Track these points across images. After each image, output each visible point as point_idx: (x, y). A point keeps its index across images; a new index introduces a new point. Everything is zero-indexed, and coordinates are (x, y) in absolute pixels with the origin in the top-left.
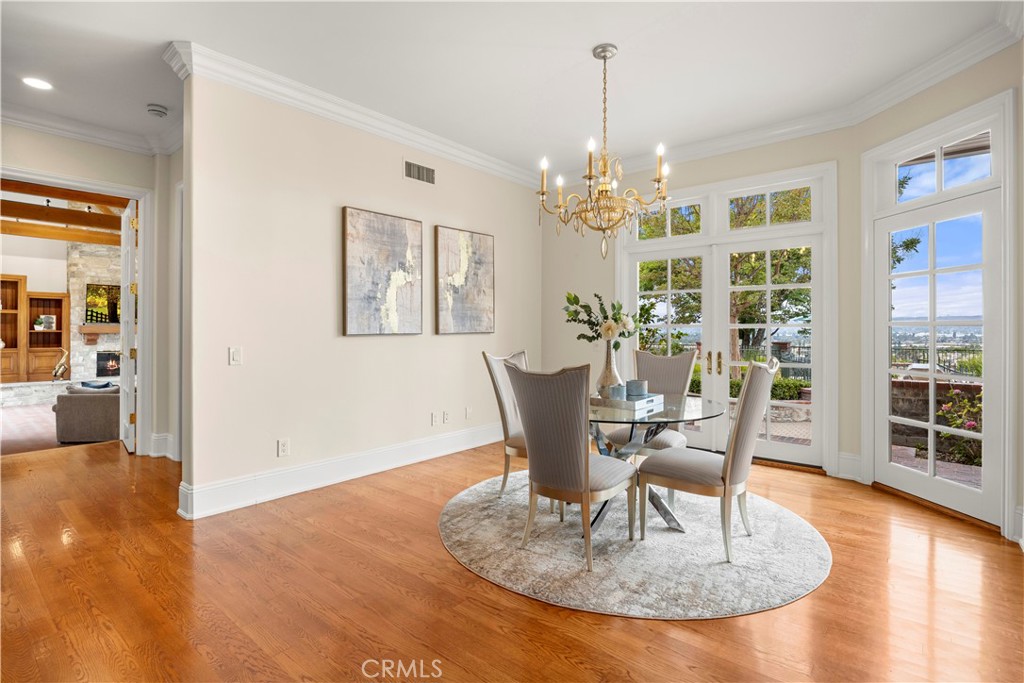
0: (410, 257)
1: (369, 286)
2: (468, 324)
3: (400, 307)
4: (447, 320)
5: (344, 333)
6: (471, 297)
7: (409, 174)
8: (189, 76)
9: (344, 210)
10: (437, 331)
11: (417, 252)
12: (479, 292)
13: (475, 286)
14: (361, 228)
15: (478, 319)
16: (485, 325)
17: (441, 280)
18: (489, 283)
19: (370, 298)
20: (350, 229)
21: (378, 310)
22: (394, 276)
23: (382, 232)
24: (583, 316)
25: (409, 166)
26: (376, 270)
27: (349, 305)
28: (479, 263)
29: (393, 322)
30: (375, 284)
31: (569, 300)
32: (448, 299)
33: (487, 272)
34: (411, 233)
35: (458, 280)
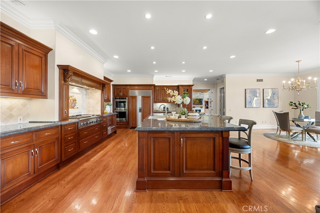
0: (258, 95)
1: (250, 100)
2: (271, 106)
3: (256, 103)
4: (266, 105)
5: (246, 107)
6: (272, 101)
7: (257, 81)
8: (225, 77)
9: (246, 89)
10: (264, 107)
11: (259, 94)
12: (274, 100)
13: (273, 98)
14: (248, 92)
15: (274, 105)
16: (276, 105)
17: (264, 98)
18: (277, 97)
19: (250, 102)
20: (247, 92)
21: (252, 104)
22: (255, 98)
23: (252, 92)
24: (294, 105)
25: (257, 80)
26: (251, 98)
27: (247, 103)
28: (274, 94)
29: (254, 105)
30: (251, 100)
31: (290, 102)
32: (266, 101)
33: (276, 96)
34: (258, 91)
35: (269, 98)
